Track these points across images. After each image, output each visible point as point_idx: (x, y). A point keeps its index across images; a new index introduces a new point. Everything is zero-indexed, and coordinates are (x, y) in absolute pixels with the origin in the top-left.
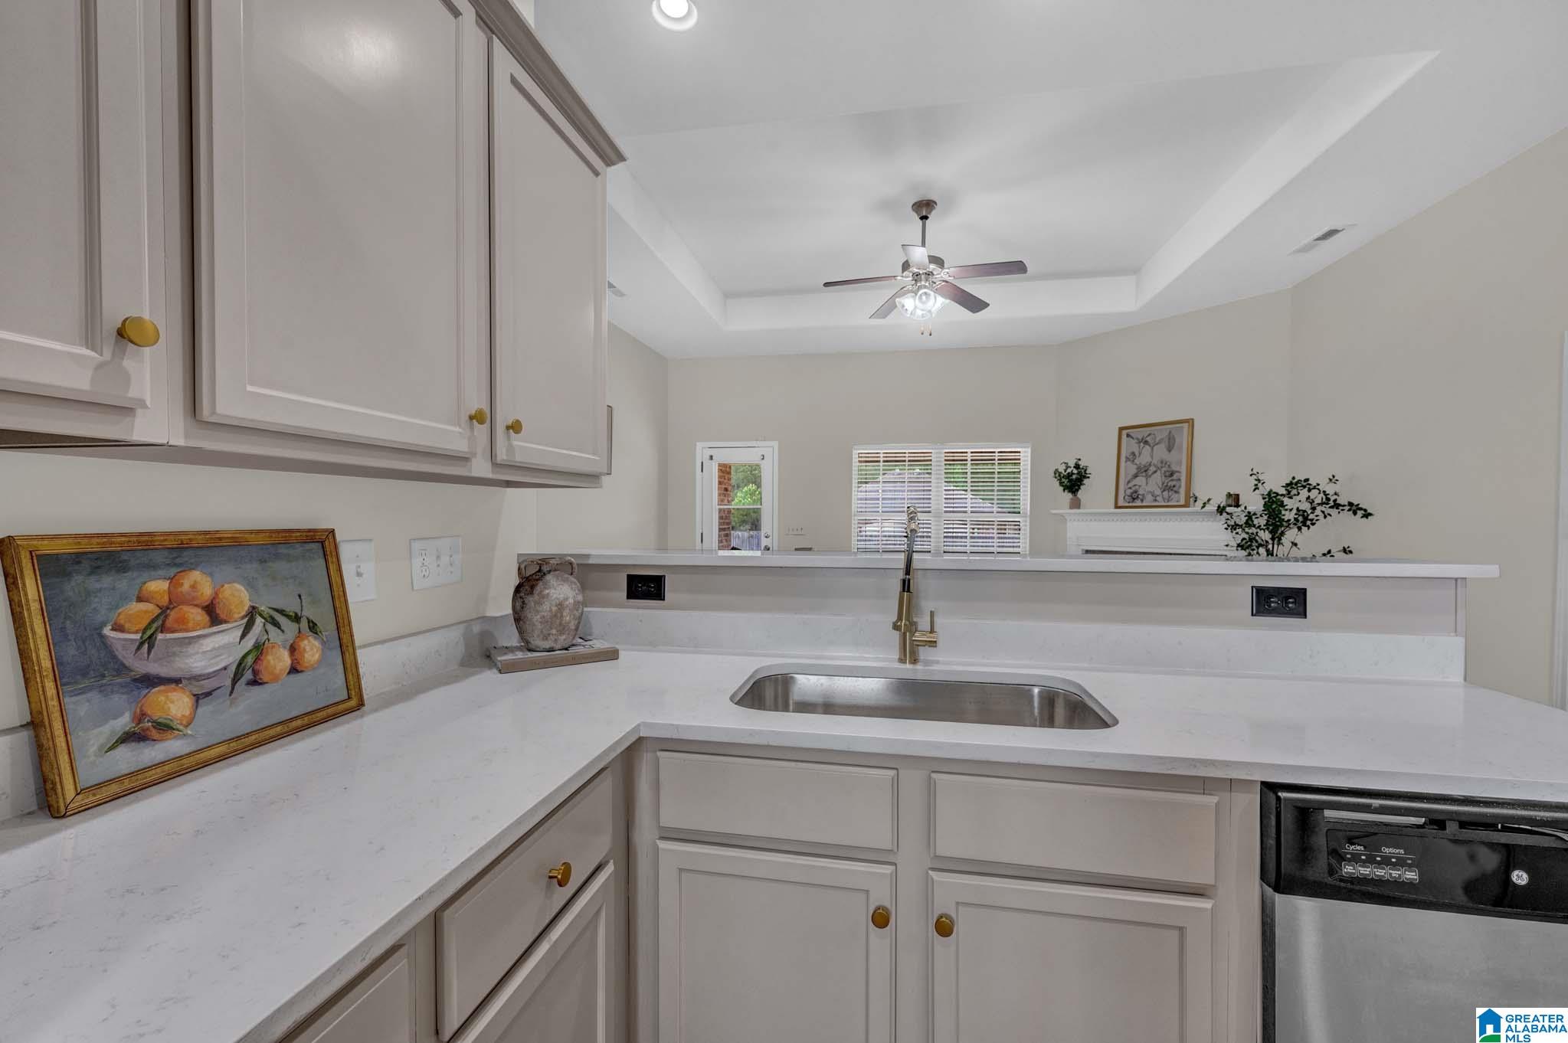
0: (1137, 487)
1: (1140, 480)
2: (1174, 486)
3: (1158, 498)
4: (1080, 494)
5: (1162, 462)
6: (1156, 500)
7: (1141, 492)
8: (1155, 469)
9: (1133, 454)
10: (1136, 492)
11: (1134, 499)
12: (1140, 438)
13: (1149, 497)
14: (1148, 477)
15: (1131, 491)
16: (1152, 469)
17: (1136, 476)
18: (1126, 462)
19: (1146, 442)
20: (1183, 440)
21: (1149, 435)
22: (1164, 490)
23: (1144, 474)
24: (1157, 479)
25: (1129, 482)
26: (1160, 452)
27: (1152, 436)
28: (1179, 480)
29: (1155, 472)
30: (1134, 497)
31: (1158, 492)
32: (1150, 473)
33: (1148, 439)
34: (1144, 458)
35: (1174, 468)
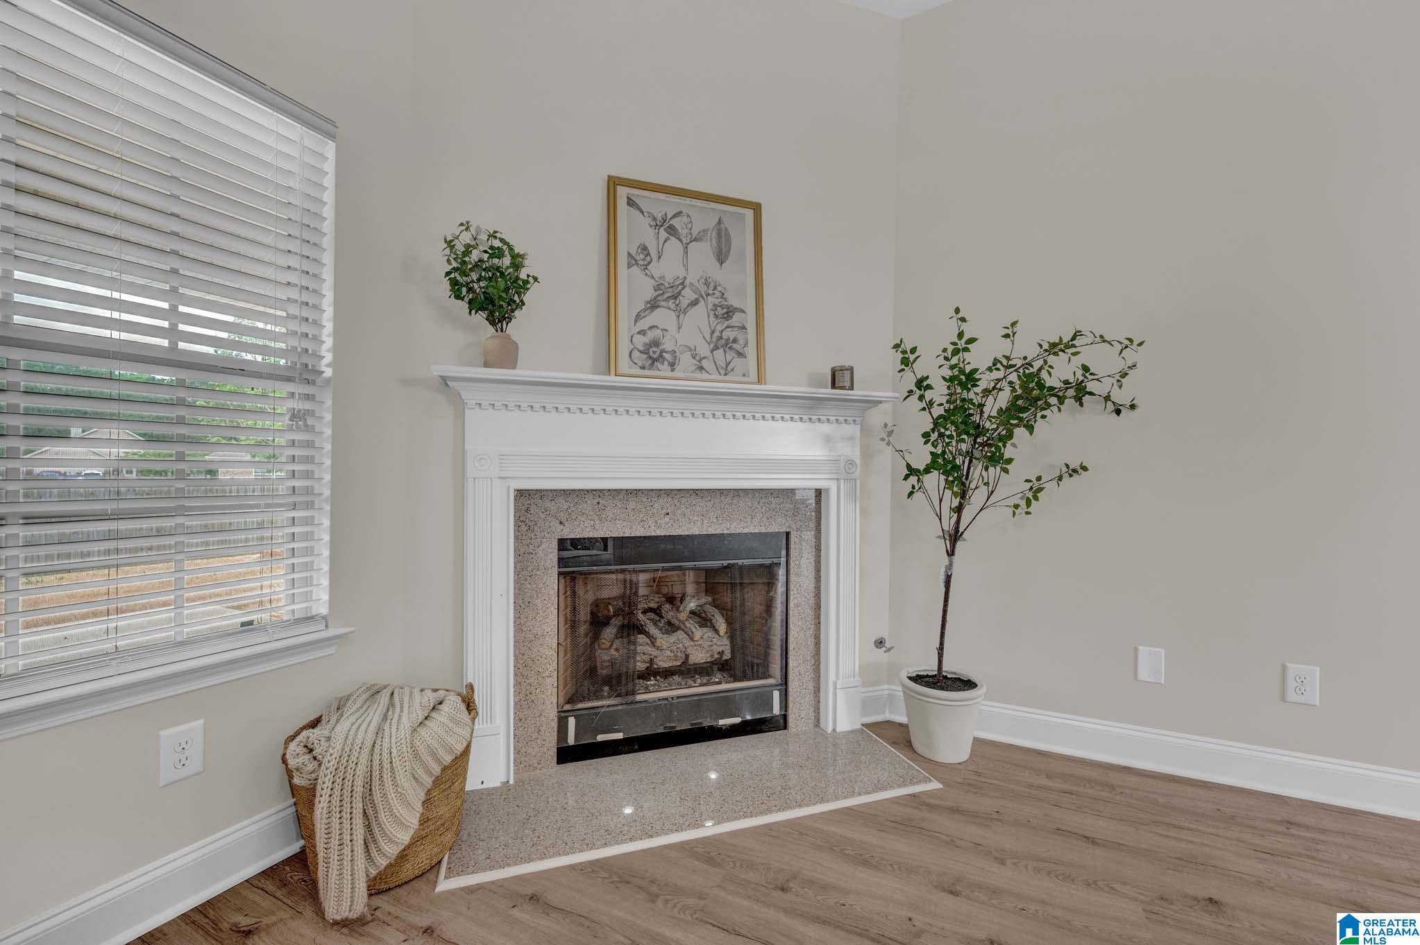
0: (658, 333)
1: (663, 317)
2: (735, 341)
3: (705, 363)
4: (512, 329)
5: (707, 284)
6: (701, 368)
7: (668, 345)
8: (694, 296)
9: (644, 249)
10: (656, 343)
11: (654, 360)
12: (659, 217)
13: (686, 360)
14: (680, 312)
15: (646, 340)
16: (688, 295)
17: (653, 305)
18: (629, 266)
19: (672, 230)
20: (743, 240)
21: (679, 214)
22: (716, 348)
23: (671, 304)
24: (699, 318)
25: (638, 318)
26: (702, 257)
27: (685, 219)
28: (744, 328)
29: (694, 303)
30: (654, 356)
31: (704, 350)
32: (684, 302)
33: (676, 223)
34: (669, 266)
35: (734, 302)
